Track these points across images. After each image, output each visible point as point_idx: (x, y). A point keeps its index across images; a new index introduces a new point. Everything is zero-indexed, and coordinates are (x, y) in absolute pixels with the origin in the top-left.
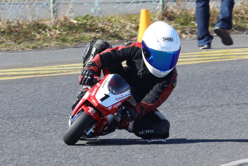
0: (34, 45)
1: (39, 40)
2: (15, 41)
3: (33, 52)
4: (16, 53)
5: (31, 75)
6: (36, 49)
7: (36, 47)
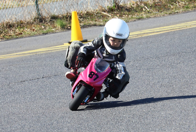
0: (170, 12)
1: (173, 9)
2: (159, 11)
3: (169, 17)
4: (160, 18)
6: (171, 15)
7: (171, 13)
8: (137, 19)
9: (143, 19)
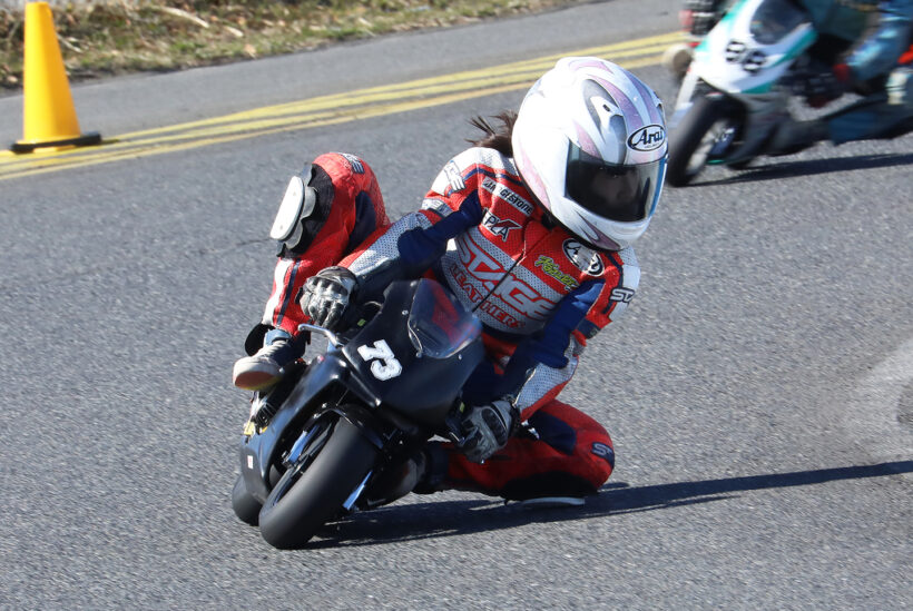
0: (482, 7)
2: (432, 2)
3: (481, 27)
4: (436, 35)
5: (480, 89)
8: (330, 37)
9: (360, 38)
